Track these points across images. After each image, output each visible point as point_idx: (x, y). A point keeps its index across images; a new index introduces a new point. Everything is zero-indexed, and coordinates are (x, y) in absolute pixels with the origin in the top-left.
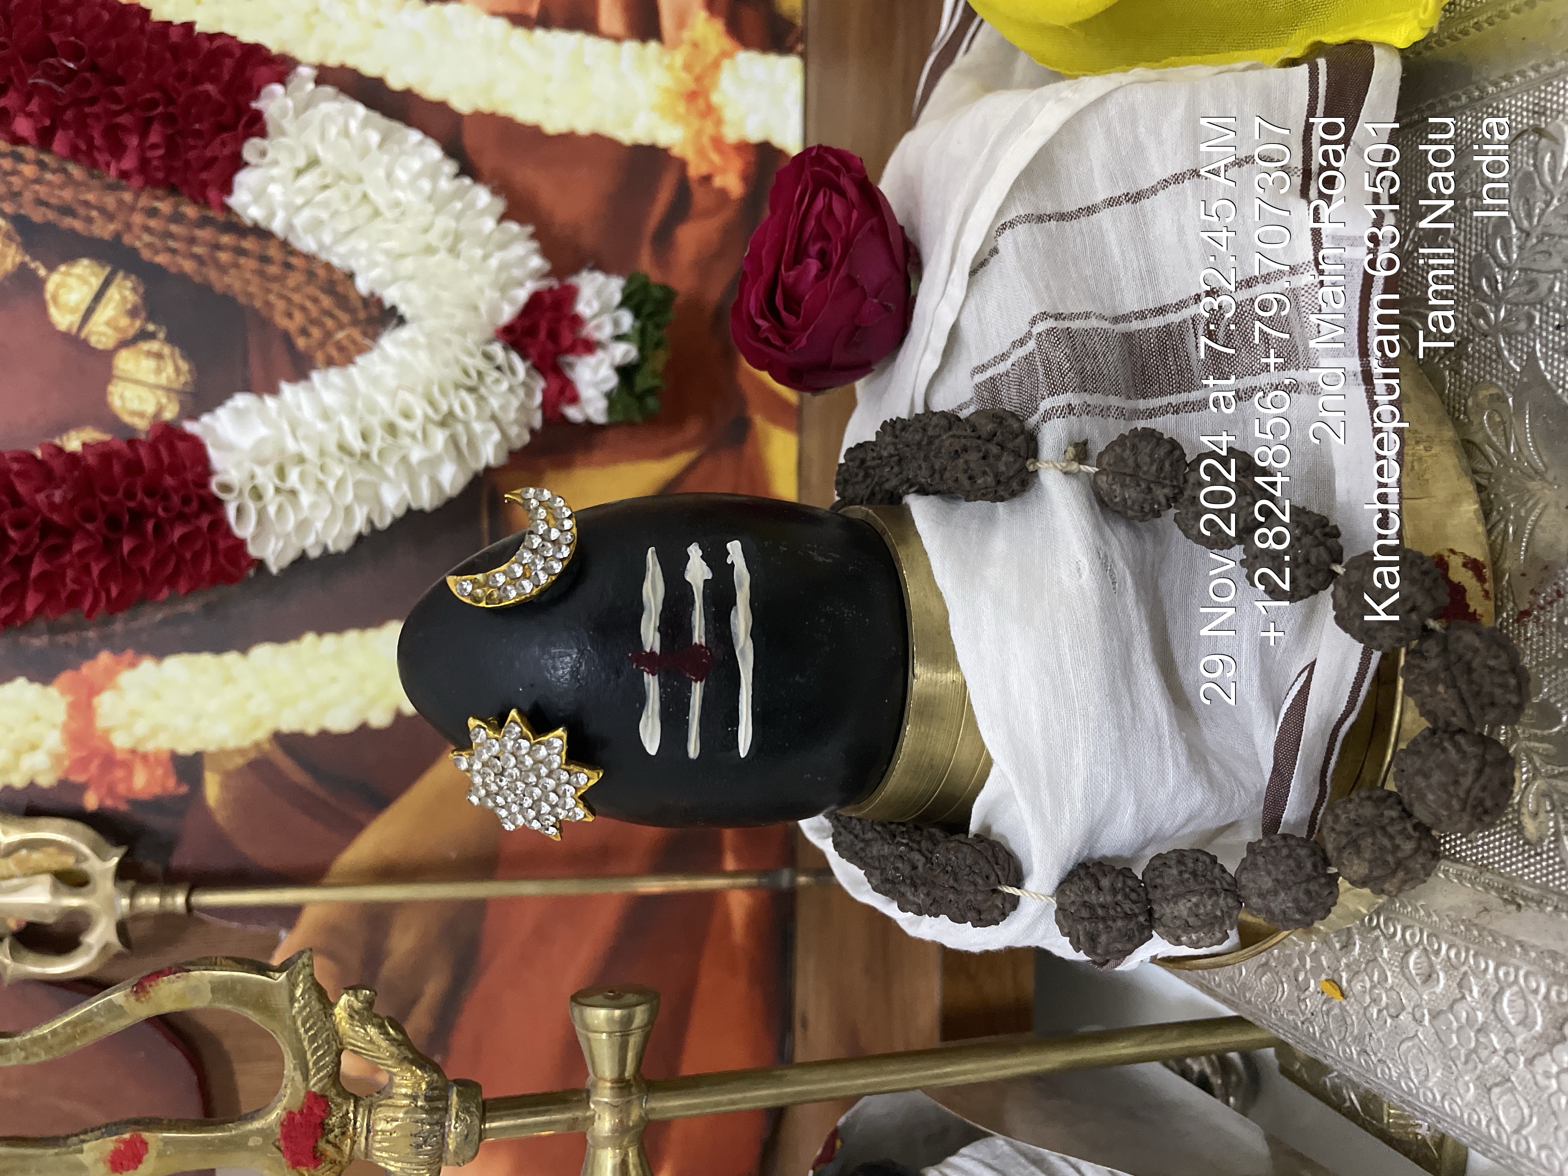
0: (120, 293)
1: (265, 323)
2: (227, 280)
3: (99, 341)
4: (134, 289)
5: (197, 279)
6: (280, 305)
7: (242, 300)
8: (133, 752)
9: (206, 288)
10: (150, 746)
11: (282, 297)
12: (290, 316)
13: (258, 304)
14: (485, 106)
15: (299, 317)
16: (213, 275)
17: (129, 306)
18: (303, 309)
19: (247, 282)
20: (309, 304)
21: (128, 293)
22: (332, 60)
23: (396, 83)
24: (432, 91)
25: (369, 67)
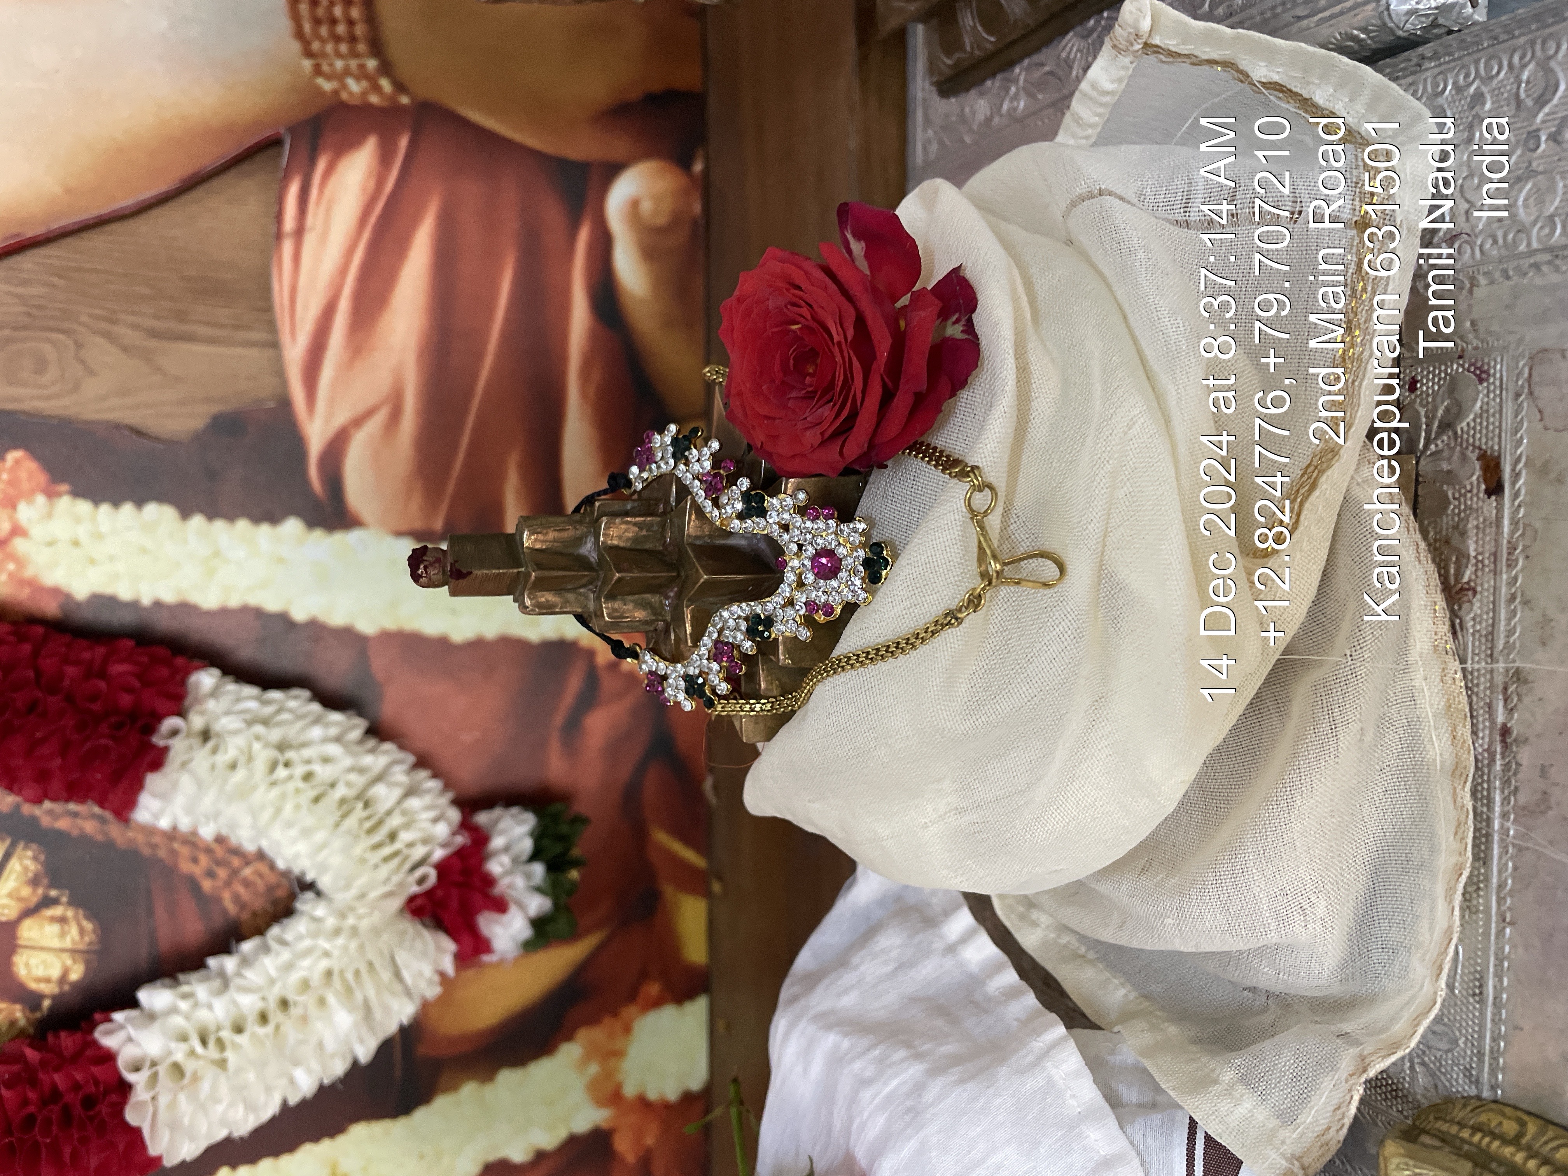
1: (169, 871)
5: (100, 838)
7: (146, 851)
9: (110, 845)
12: (195, 860)
13: (162, 853)
14: (391, 625)
15: (204, 860)
22: (234, 602)
23: (299, 615)
24: (337, 619)
25: (272, 604)
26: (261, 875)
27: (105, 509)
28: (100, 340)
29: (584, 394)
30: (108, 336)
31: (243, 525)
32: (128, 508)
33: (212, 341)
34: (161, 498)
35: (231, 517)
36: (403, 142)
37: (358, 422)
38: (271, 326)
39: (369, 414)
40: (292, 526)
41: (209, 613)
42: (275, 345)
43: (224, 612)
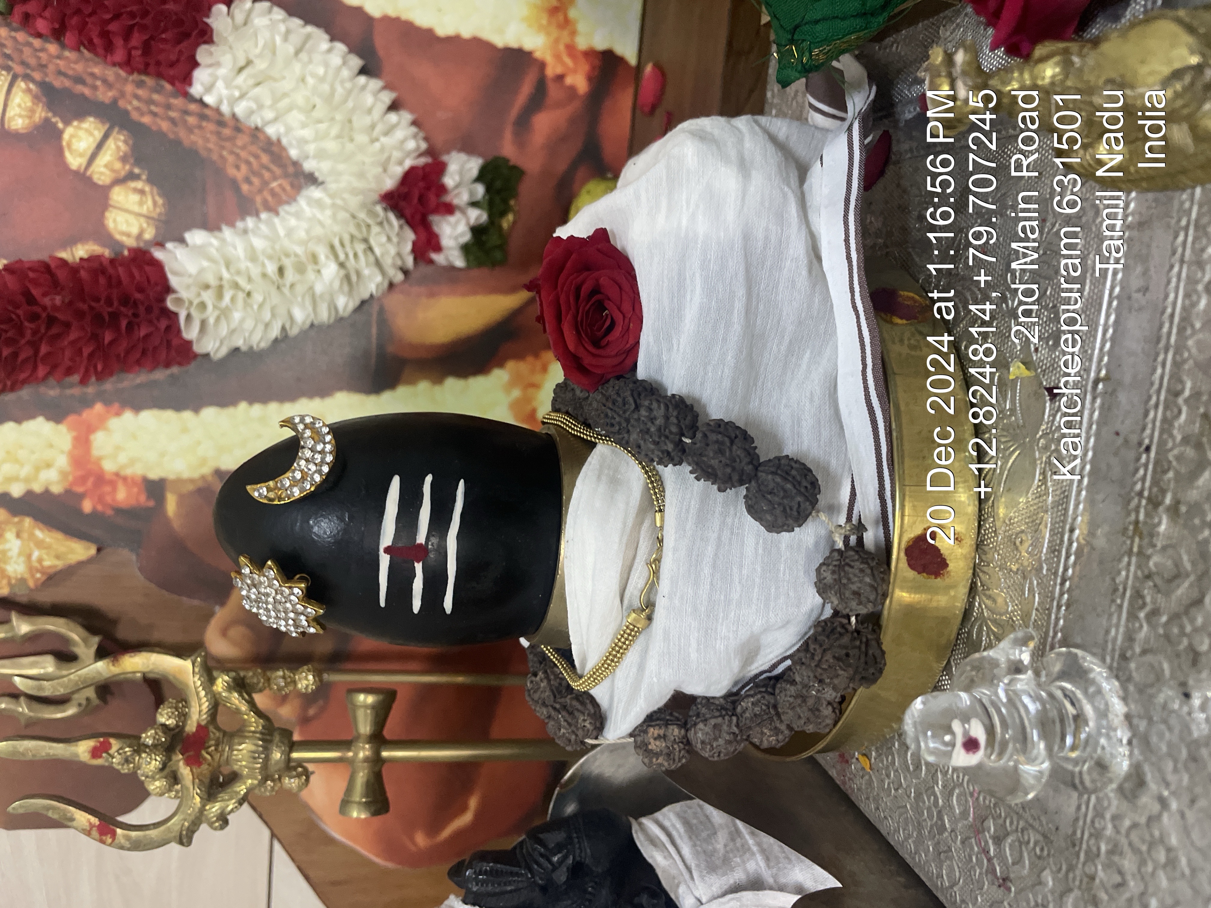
0: (115, 144)
2: (192, 137)
3: (99, 179)
4: (125, 142)
6: (231, 159)
8: (117, 474)
10: (128, 472)
11: (232, 152)
16: (182, 134)
17: (121, 154)
18: (248, 163)
20: (252, 159)
21: (121, 144)
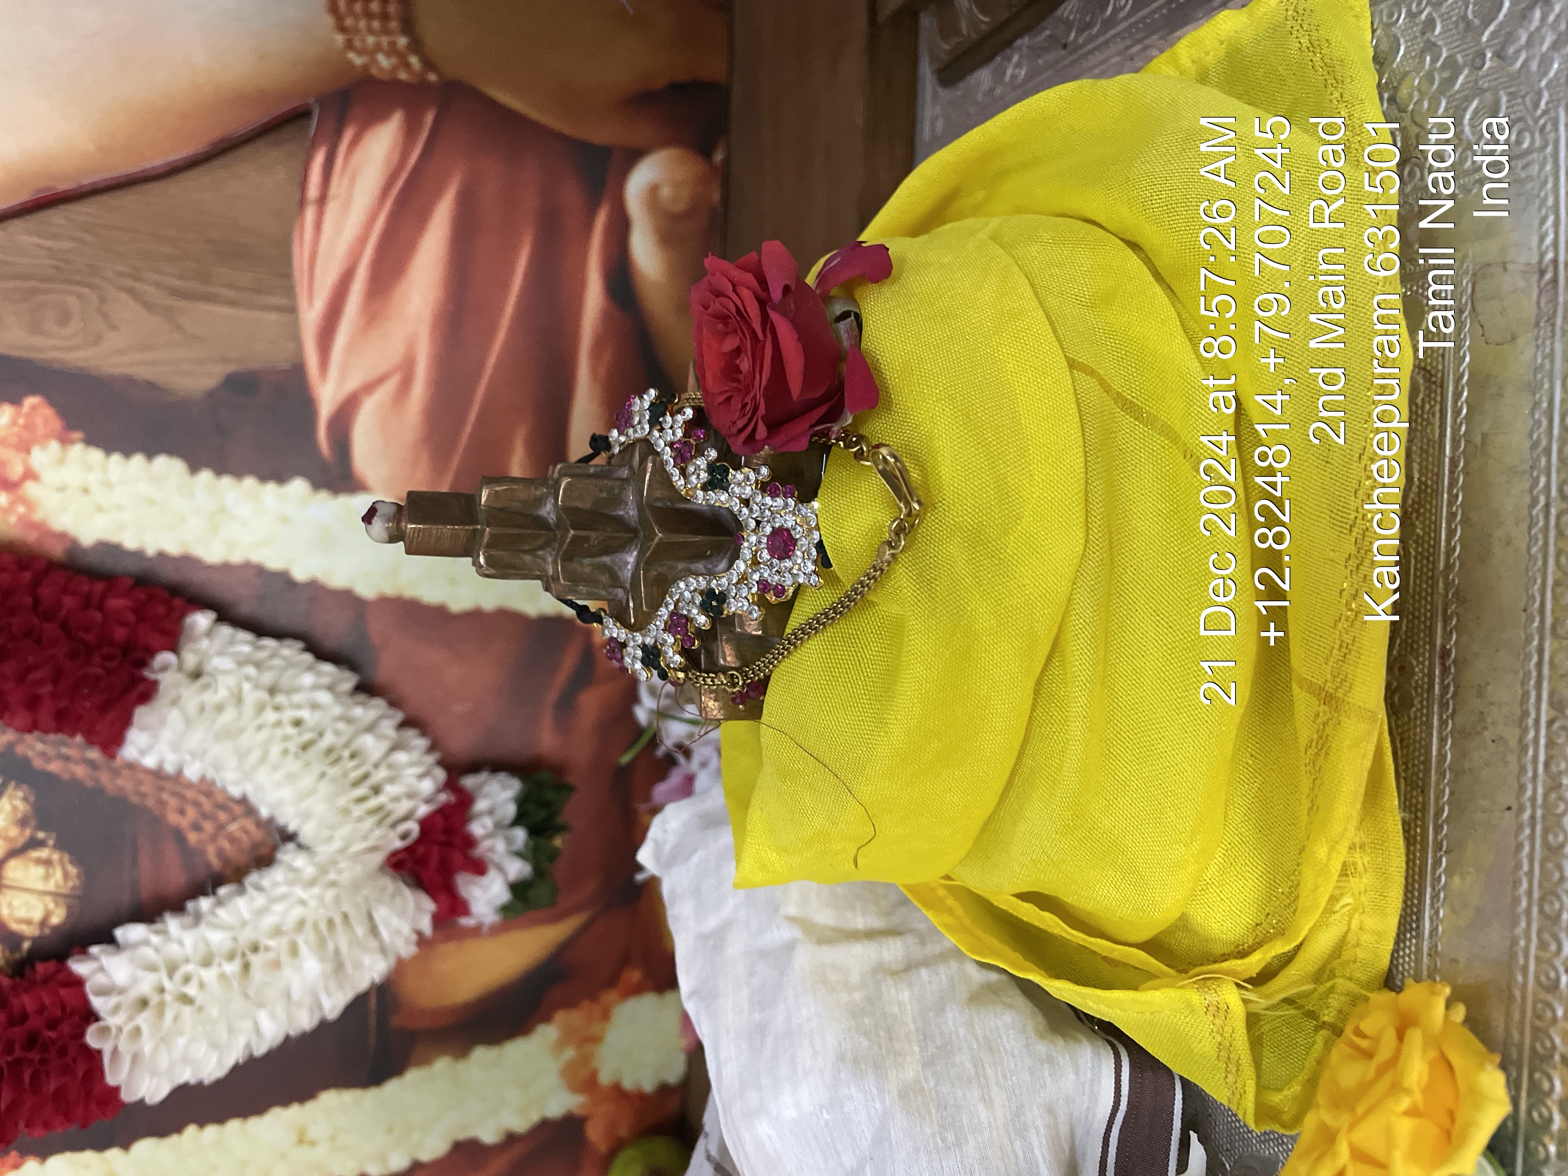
0: (11, 802)
1: (157, 821)
2: (119, 782)
4: (25, 799)
5: (90, 784)
6: (173, 802)
7: (135, 800)
9: (99, 791)
11: (175, 794)
12: (182, 812)
13: (150, 802)
14: (390, 590)
15: (191, 812)
16: (104, 778)
17: (19, 816)
18: (197, 805)
19: (141, 782)
20: (202, 799)
21: (18, 803)
22: (236, 558)
23: (300, 574)
24: (337, 580)
25: (274, 562)
26: (246, 832)
27: (116, 458)
28: (123, 296)
29: (594, 371)
30: (130, 291)
31: (250, 482)
32: (138, 460)
33: (233, 303)
34: (172, 451)
35: (238, 474)
36: (429, 118)
37: (369, 388)
38: (290, 291)
39: (380, 380)
40: (298, 486)
41: (212, 568)
42: (292, 310)
43: (226, 567)
